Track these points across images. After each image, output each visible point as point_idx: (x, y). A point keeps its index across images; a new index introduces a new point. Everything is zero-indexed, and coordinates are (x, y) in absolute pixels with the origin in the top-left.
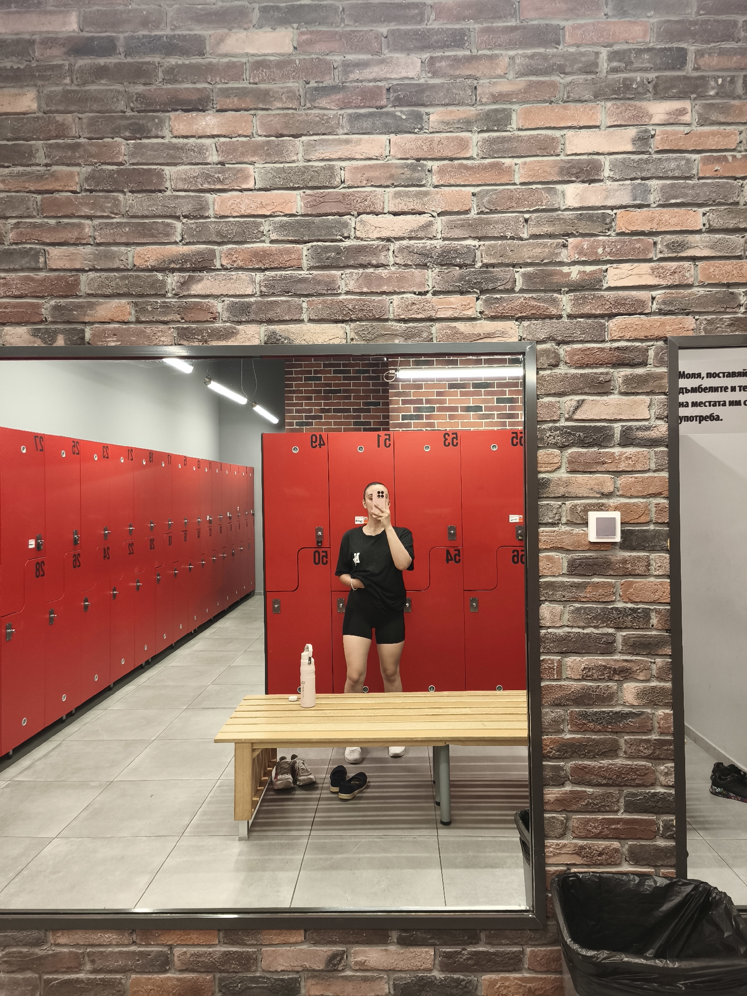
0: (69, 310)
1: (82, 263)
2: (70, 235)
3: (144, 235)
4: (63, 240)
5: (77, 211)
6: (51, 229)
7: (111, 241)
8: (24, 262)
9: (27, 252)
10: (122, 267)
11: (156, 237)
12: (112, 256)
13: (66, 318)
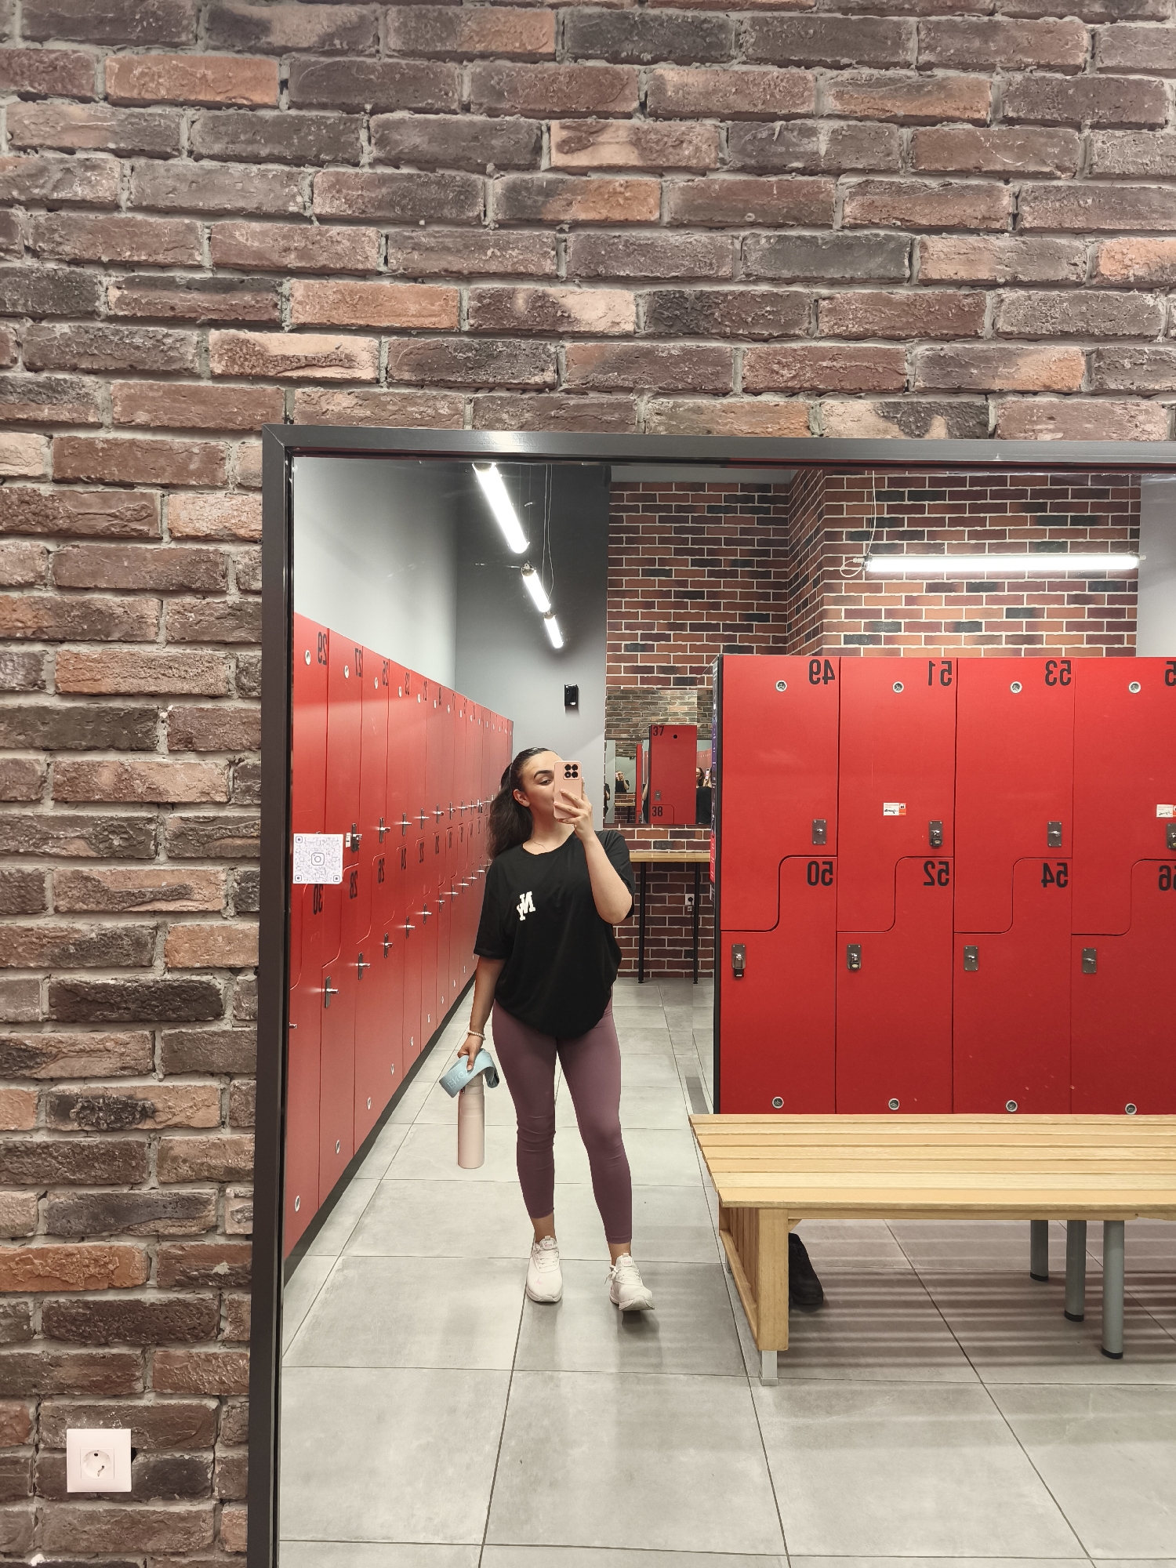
0: (961, 366)
1: (992, 270)
2: (969, 211)
3: (1122, 215)
4: (956, 221)
5: (988, 161)
6: (931, 197)
7: (1055, 225)
8: (875, 265)
9: (879, 246)
10: (1073, 278)
11: (1145, 218)
12: (1054, 256)
13: (956, 383)
